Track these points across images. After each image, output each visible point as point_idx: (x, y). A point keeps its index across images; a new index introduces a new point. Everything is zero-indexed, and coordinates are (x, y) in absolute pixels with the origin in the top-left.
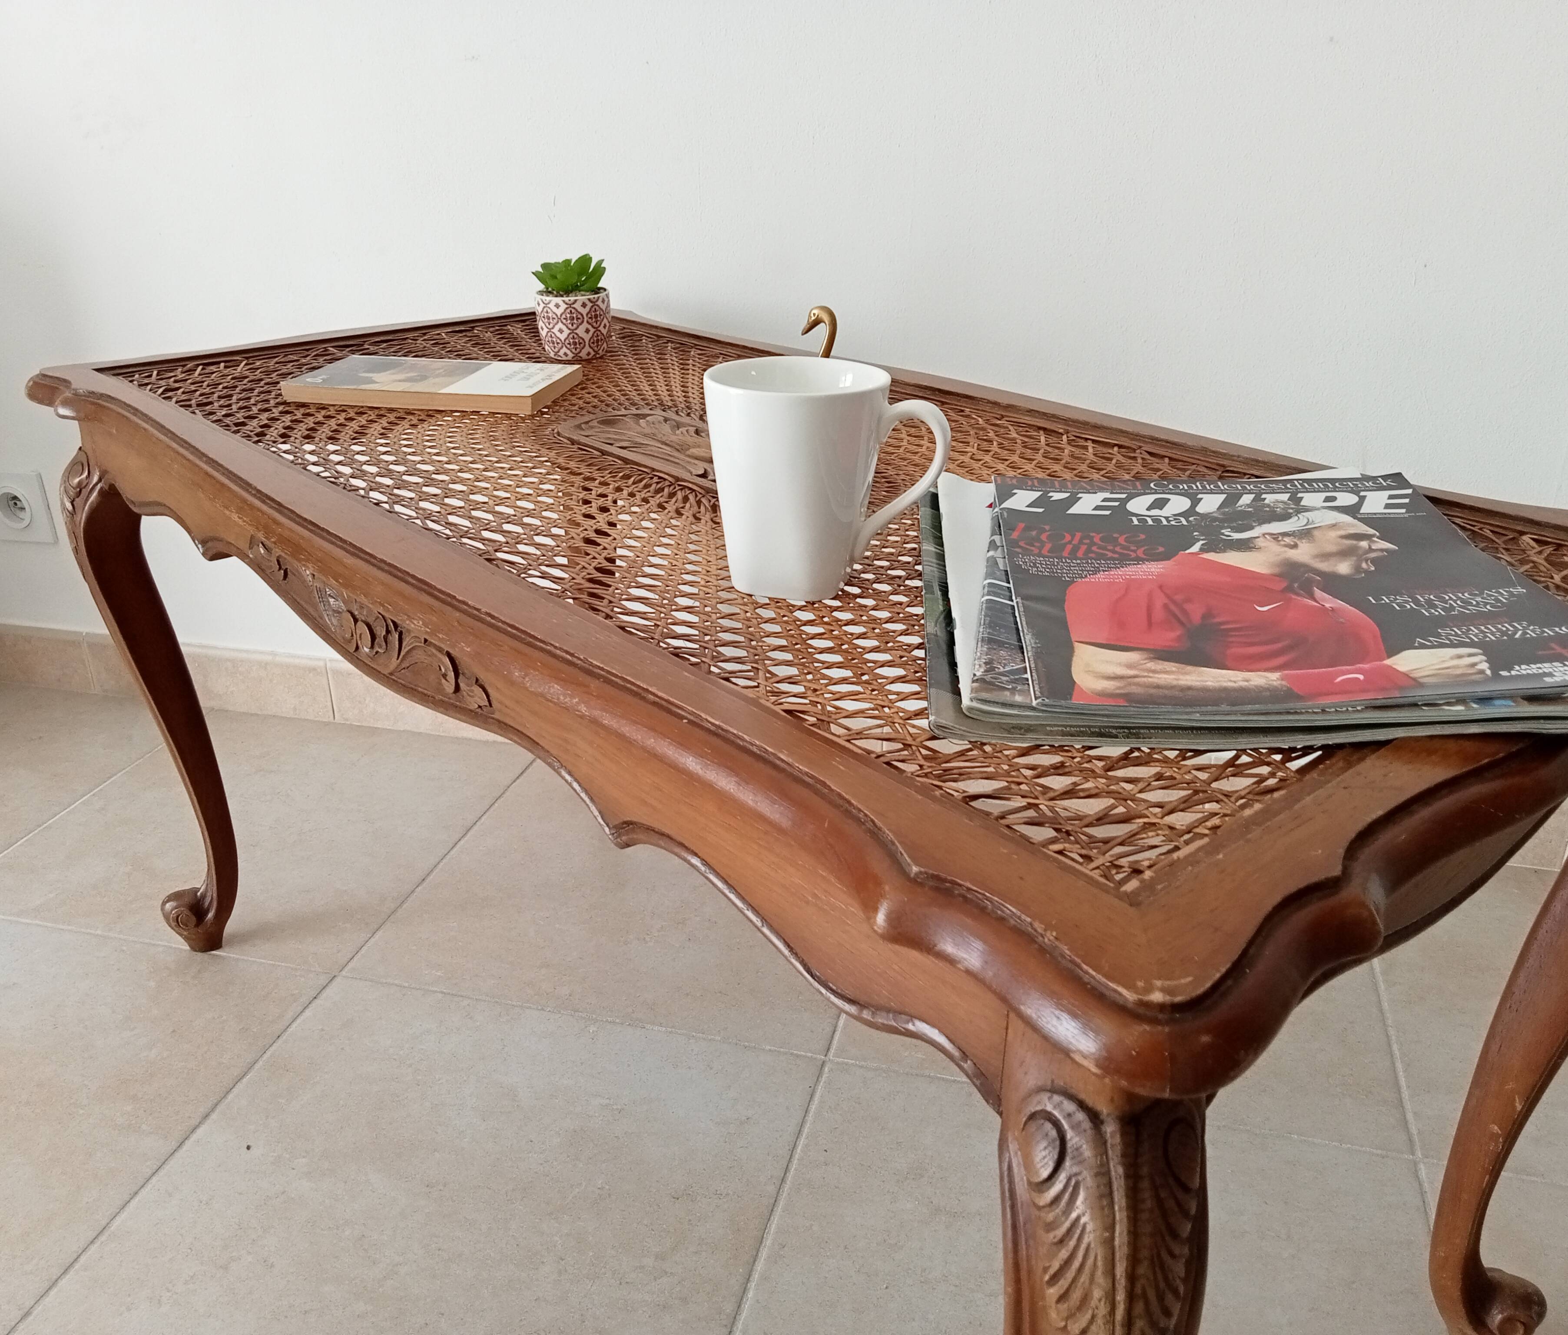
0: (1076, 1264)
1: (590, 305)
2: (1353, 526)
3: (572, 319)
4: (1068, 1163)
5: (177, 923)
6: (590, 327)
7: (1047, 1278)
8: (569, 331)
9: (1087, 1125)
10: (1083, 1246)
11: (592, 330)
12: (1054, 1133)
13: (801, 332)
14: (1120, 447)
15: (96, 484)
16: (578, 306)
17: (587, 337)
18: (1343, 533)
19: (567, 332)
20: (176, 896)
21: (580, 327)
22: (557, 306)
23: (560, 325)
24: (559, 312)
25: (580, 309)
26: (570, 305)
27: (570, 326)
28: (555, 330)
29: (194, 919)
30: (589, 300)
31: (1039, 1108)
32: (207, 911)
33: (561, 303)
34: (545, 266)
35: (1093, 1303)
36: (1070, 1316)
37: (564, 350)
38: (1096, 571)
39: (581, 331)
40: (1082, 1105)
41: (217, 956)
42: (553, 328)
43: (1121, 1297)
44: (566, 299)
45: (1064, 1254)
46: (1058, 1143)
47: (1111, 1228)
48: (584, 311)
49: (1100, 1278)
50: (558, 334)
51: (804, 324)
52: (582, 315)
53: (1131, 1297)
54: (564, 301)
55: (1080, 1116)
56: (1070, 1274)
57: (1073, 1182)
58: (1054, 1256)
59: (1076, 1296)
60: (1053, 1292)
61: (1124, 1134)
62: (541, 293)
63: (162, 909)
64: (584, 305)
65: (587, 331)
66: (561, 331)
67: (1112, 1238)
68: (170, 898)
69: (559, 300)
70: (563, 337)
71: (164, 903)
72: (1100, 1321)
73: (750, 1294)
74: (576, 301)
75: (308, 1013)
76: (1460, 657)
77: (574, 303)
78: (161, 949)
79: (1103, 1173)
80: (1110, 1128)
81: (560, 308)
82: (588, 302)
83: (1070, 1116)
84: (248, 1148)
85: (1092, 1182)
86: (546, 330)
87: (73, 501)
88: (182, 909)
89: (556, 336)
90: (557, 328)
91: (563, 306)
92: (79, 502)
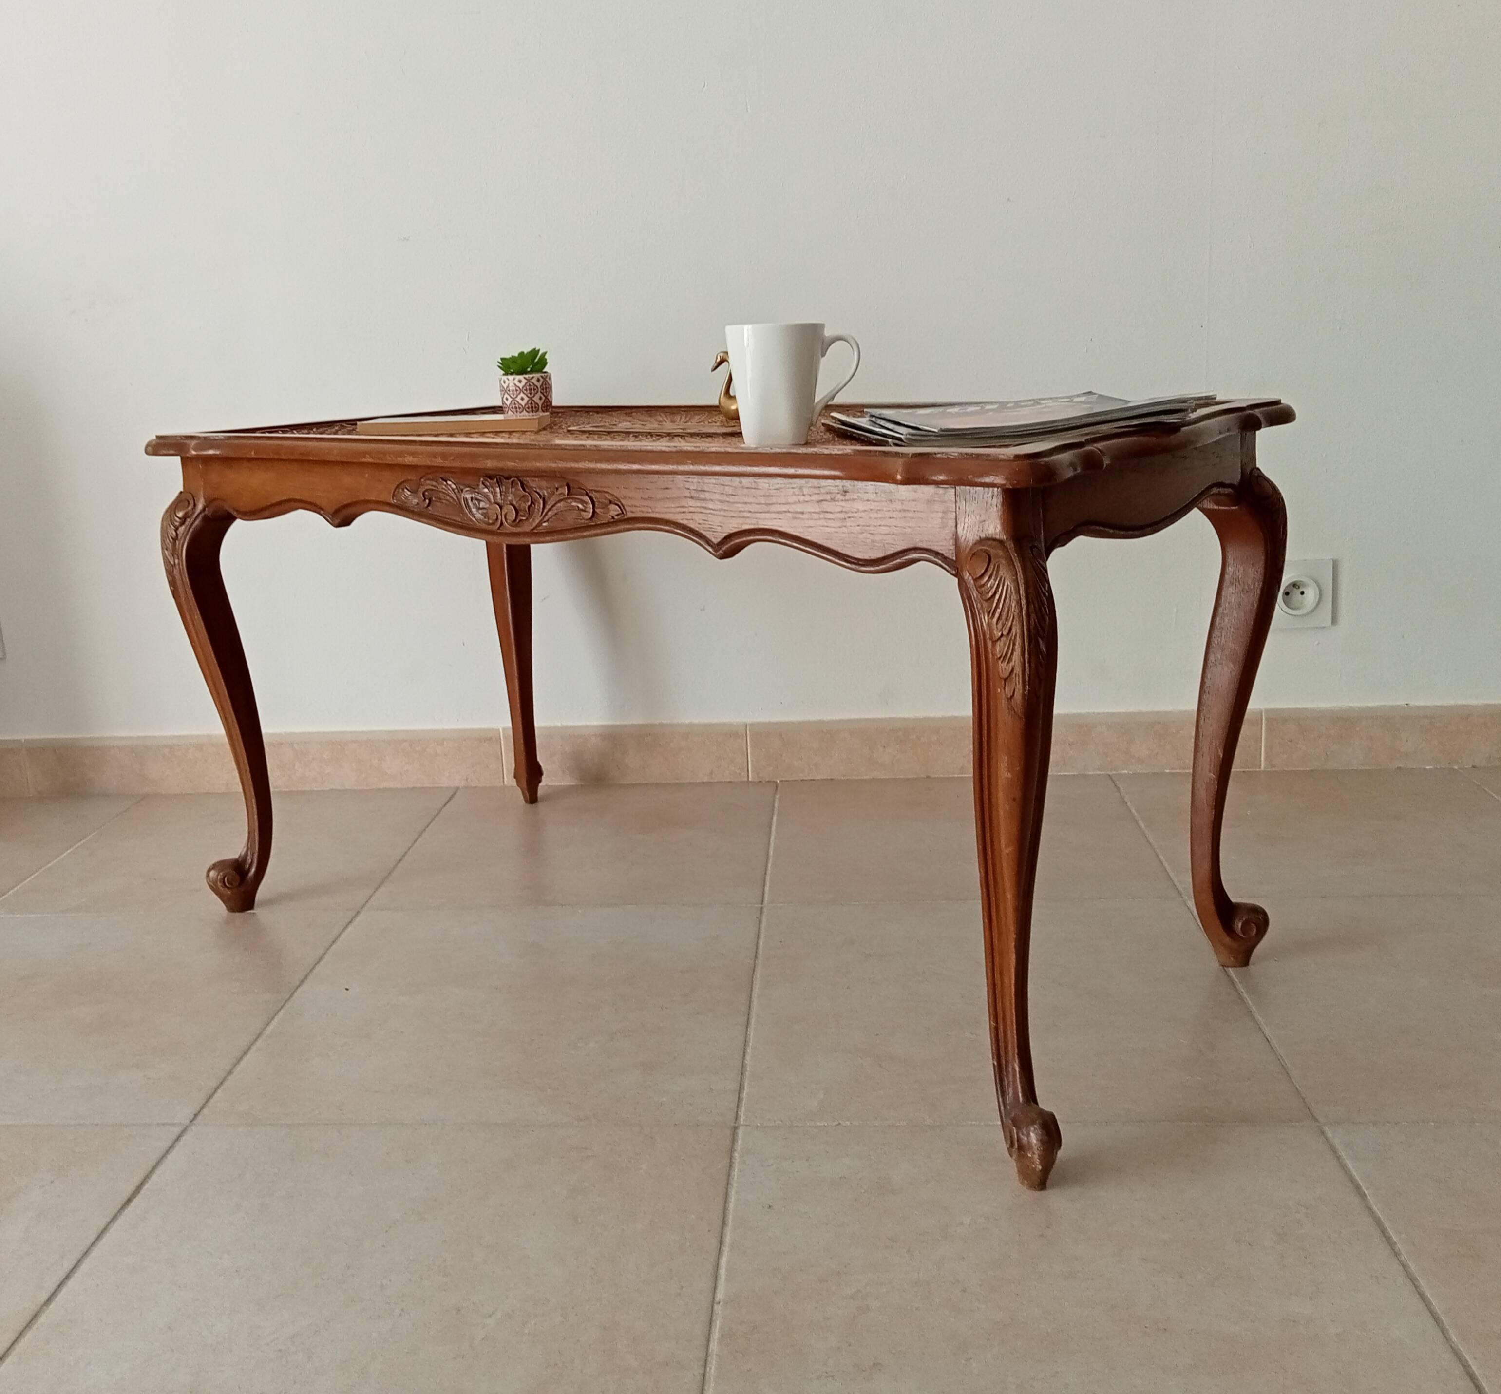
0: (1004, 597)
1: (542, 380)
3: (530, 390)
4: (993, 561)
5: (221, 884)
9: (999, 546)
10: (1006, 587)
11: (544, 398)
12: (985, 555)
13: (710, 370)
15: (201, 514)
16: (534, 381)
19: (526, 399)
20: (218, 866)
21: (537, 395)
22: (520, 381)
23: (522, 395)
24: (521, 386)
25: (536, 383)
26: (528, 380)
27: (529, 395)
28: (518, 399)
29: (238, 878)
30: (542, 377)
31: (977, 549)
33: (522, 379)
34: (502, 359)
35: (1013, 612)
36: (1004, 625)
39: (536, 399)
40: (995, 540)
41: (249, 913)
42: (516, 397)
43: (1023, 602)
44: (527, 377)
45: (997, 597)
46: (987, 557)
48: (538, 384)
49: (1014, 597)
50: (520, 401)
51: (713, 364)
52: (537, 387)
54: (525, 378)
55: (996, 544)
56: (1001, 605)
57: (997, 567)
59: (1005, 613)
60: (995, 619)
61: (1014, 543)
62: (504, 375)
63: (208, 875)
64: (538, 380)
65: (541, 398)
66: (522, 399)
68: (214, 867)
69: (521, 377)
71: (209, 871)
72: (1017, 619)
74: (532, 378)
79: (1009, 558)
80: (1009, 542)
82: (541, 378)
83: (989, 546)
84: (347, 989)
85: (1004, 562)
86: (510, 399)
87: (176, 529)
88: (228, 870)
89: (518, 402)
90: (519, 397)
91: (524, 381)
92: (182, 529)
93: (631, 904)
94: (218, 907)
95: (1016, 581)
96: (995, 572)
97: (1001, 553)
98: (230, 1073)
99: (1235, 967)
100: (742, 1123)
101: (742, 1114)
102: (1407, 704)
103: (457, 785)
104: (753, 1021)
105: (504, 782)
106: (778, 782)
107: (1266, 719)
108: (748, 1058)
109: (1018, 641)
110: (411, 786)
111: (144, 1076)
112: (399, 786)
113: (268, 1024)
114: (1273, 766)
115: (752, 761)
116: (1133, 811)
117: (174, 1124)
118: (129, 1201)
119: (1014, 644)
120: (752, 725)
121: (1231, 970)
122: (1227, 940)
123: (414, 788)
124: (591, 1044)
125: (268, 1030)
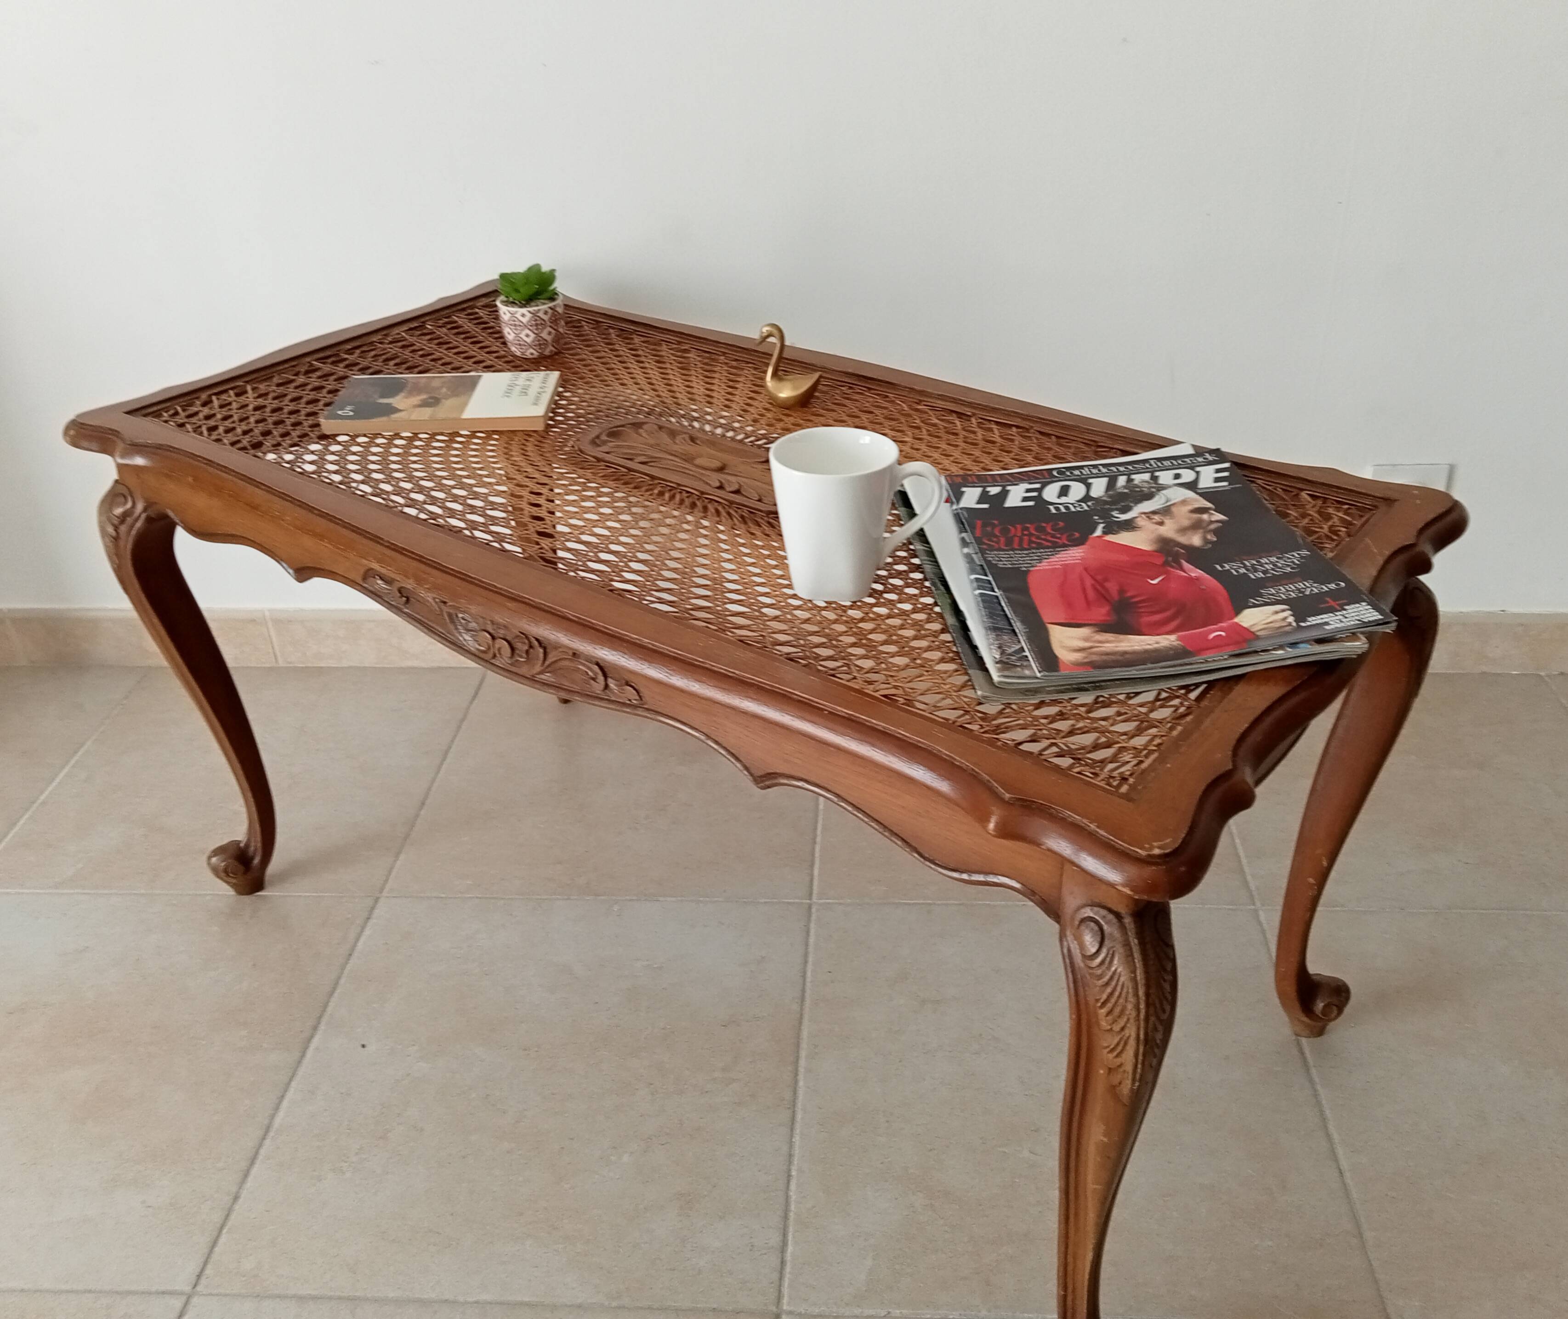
0: (1117, 994)
1: (550, 311)
2: (1196, 500)
3: (537, 325)
4: (1107, 942)
5: (224, 874)
6: (551, 330)
7: (1099, 1004)
8: (535, 335)
9: (1115, 920)
10: (1120, 983)
11: (553, 331)
12: (1096, 928)
15: (143, 513)
16: (541, 314)
17: (549, 338)
19: (532, 336)
20: (219, 851)
21: (544, 331)
22: (523, 315)
23: (526, 331)
24: (524, 320)
25: (543, 316)
26: (534, 314)
27: (535, 331)
28: (523, 336)
29: (241, 868)
31: (1086, 915)
32: (252, 858)
33: (526, 313)
35: (1127, 1013)
36: (1114, 1021)
37: (532, 351)
39: (544, 335)
40: (1110, 911)
41: (264, 896)
43: (1142, 1006)
44: (531, 309)
45: (1109, 990)
46: (1099, 933)
47: (1134, 972)
48: (545, 317)
49: (1131, 999)
52: (544, 320)
53: (1148, 1005)
54: (529, 312)
55: (1111, 917)
56: (1113, 1000)
57: (1111, 952)
58: (1103, 992)
59: (1117, 1010)
60: (1103, 1011)
61: (1135, 922)
63: (209, 864)
64: (545, 312)
65: (550, 333)
66: (527, 336)
67: (1135, 977)
68: (217, 852)
69: (524, 310)
70: (529, 340)
71: (210, 858)
72: (1132, 1021)
73: (801, 1083)
74: (538, 309)
75: (367, 932)
76: (1277, 613)
77: (537, 313)
78: (208, 898)
79: (1127, 944)
80: (1128, 921)
82: (548, 309)
83: (1104, 917)
84: (363, 1046)
85: (1121, 950)
87: (117, 527)
88: (230, 861)
92: (123, 528)
93: (671, 896)
94: (225, 890)
95: (1134, 980)
96: (1108, 959)
97: (1117, 934)
98: (236, 1198)
99: (1309, 1037)
100: (785, 1307)
101: (786, 1291)
102: (1503, 611)
104: (799, 1116)
108: (793, 1186)
109: (1132, 1042)
111: (143, 1202)
113: (277, 1108)
117: (171, 1293)
119: (1126, 1044)
122: (1304, 1019)
124: (626, 1158)
125: (278, 1121)
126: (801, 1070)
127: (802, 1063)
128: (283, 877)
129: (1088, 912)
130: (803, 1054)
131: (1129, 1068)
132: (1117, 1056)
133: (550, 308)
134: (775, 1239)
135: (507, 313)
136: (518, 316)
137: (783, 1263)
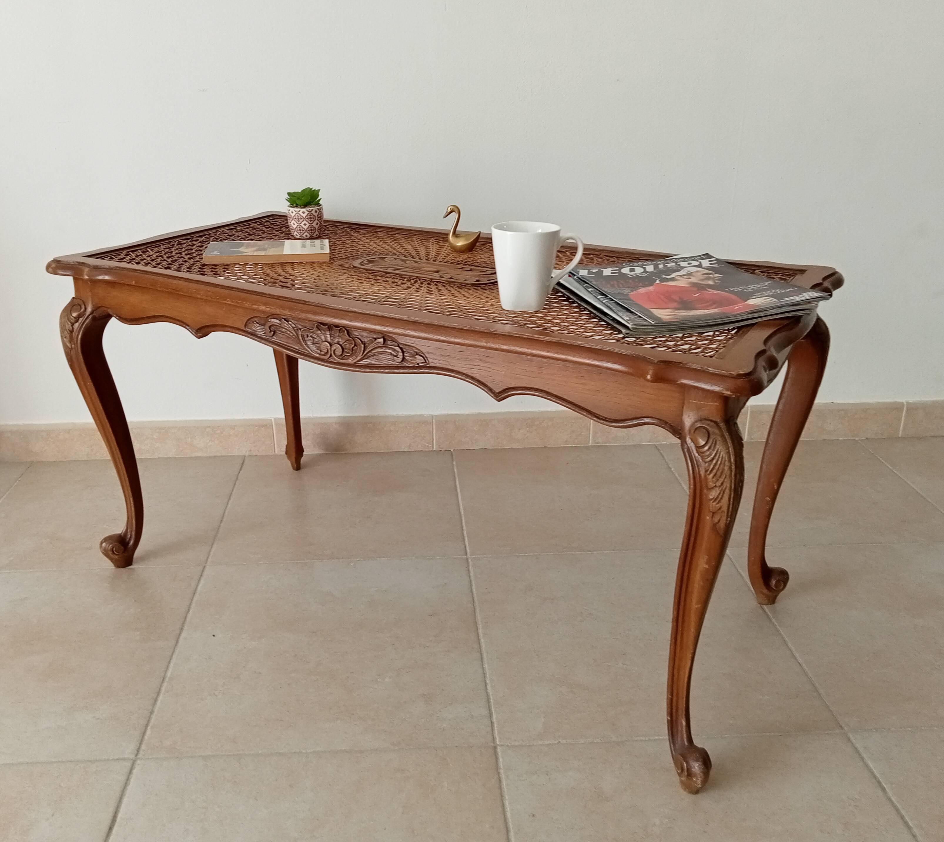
0: (719, 462)
2: (704, 271)
3: (311, 218)
4: (711, 436)
5: (111, 552)
6: (318, 222)
7: (708, 472)
8: (309, 225)
9: (715, 425)
10: (721, 456)
11: (319, 223)
12: (705, 431)
13: (443, 217)
14: (593, 254)
15: (90, 315)
16: (313, 212)
17: (317, 227)
18: (702, 273)
19: (308, 225)
20: (107, 539)
21: (314, 222)
23: (305, 222)
24: (304, 215)
25: (314, 214)
26: (310, 212)
28: (302, 224)
29: (122, 548)
31: (698, 426)
32: (128, 543)
33: (305, 211)
34: (289, 194)
35: (726, 472)
36: (717, 480)
37: (306, 234)
38: (633, 291)
40: (711, 421)
41: (131, 568)
43: (733, 467)
44: (308, 209)
45: (714, 461)
46: (707, 433)
47: (728, 449)
48: (316, 214)
49: (727, 463)
50: (304, 226)
51: (444, 213)
52: (315, 216)
53: (736, 467)
54: (307, 210)
55: (712, 423)
56: (717, 467)
57: (714, 441)
58: (711, 465)
59: (719, 473)
60: (711, 475)
61: (726, 425)
62: (291, 207)
63: (101, 546)
64: (316, 212)
65: (317, 224)
66: (305, 225)
67: (729, 451)
68: (105, 540)
69: (304, 210)
70: (306, 227)
71: (102, 543)
72: (727, 477)
73: (482, 640)
74: (312, 210)
75: (202, 582)
76: (766, 299)
77: (311, 211)
78: (98, 571)
79: (723, 436)
80: (722, 423)
81: (305, 213)
82: (317, 210)
83: (708, 425)
84: (214, 636)
85: (720, 439)
86: (296, 225)
87: (73, 325)
88: (115, 543)
89: (302, 227)
90: (303, 223)
91: (307, 213)
92: (76, 325)
93: (384, 557)
94: (109, 565)
95: (729, 453)
96: (713, 445)
97: (717, 431)
98: (152, 712)
99: (767, 605)
100: (498, 743)
101: (496, 735)
102: (832, 402)
103: (243, 454)
104: (485, 656)
105: (275, 451)
106: (452, 451)
107: (751, 412)
108: (489, 687)
109: (727, 491)
110: (212, 455)
111: (94, 717)
112: (205, 455)
113: (167, 667)
114: (752, 439)
115: (436, 438)
116: (677, 475)
117: (124, 759)
118: (111, 829)
119: (724, 493)
120: (436, 416)
121: (765, 607)
122: (765, 591)
123: (215, 457)
124: (387, 680)
125: (169, 674)
126: (481, 635)
127: (480, 631)
128: (143, 558)
129: (699, 425)
130: (480, 626)
131: (725, 508)
132: (718, 503)
133: (318, 209)
134: (485, 712)
135: (294, 211)
136: (300, 213)
137: (492, 723)
